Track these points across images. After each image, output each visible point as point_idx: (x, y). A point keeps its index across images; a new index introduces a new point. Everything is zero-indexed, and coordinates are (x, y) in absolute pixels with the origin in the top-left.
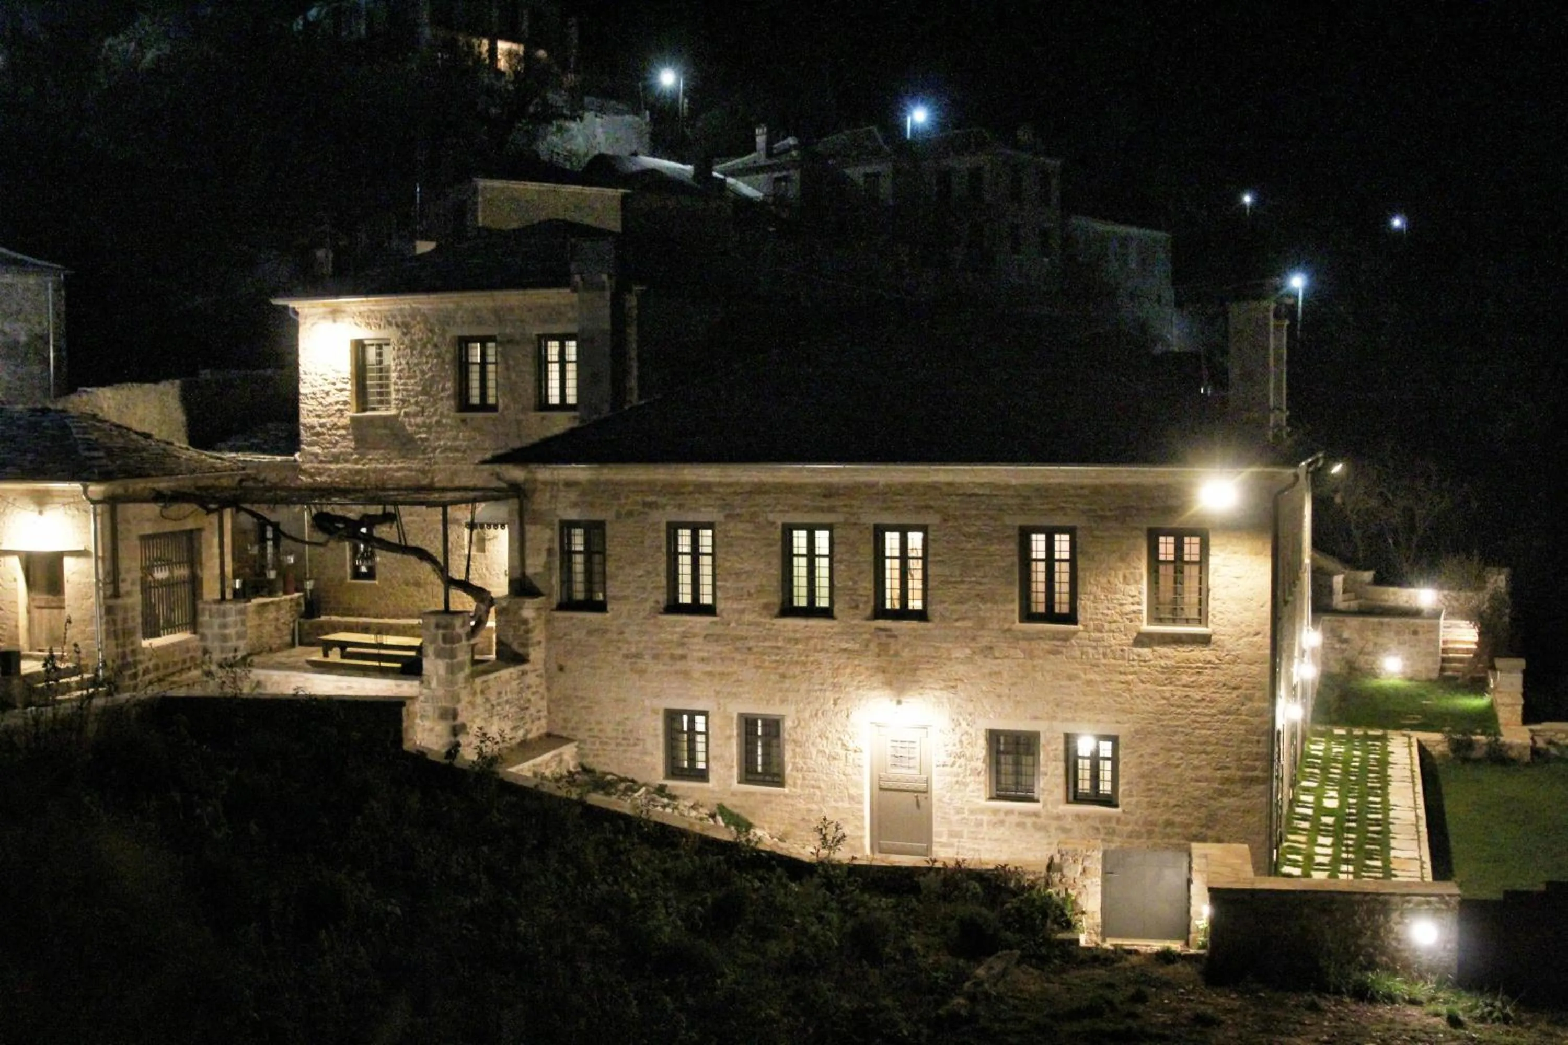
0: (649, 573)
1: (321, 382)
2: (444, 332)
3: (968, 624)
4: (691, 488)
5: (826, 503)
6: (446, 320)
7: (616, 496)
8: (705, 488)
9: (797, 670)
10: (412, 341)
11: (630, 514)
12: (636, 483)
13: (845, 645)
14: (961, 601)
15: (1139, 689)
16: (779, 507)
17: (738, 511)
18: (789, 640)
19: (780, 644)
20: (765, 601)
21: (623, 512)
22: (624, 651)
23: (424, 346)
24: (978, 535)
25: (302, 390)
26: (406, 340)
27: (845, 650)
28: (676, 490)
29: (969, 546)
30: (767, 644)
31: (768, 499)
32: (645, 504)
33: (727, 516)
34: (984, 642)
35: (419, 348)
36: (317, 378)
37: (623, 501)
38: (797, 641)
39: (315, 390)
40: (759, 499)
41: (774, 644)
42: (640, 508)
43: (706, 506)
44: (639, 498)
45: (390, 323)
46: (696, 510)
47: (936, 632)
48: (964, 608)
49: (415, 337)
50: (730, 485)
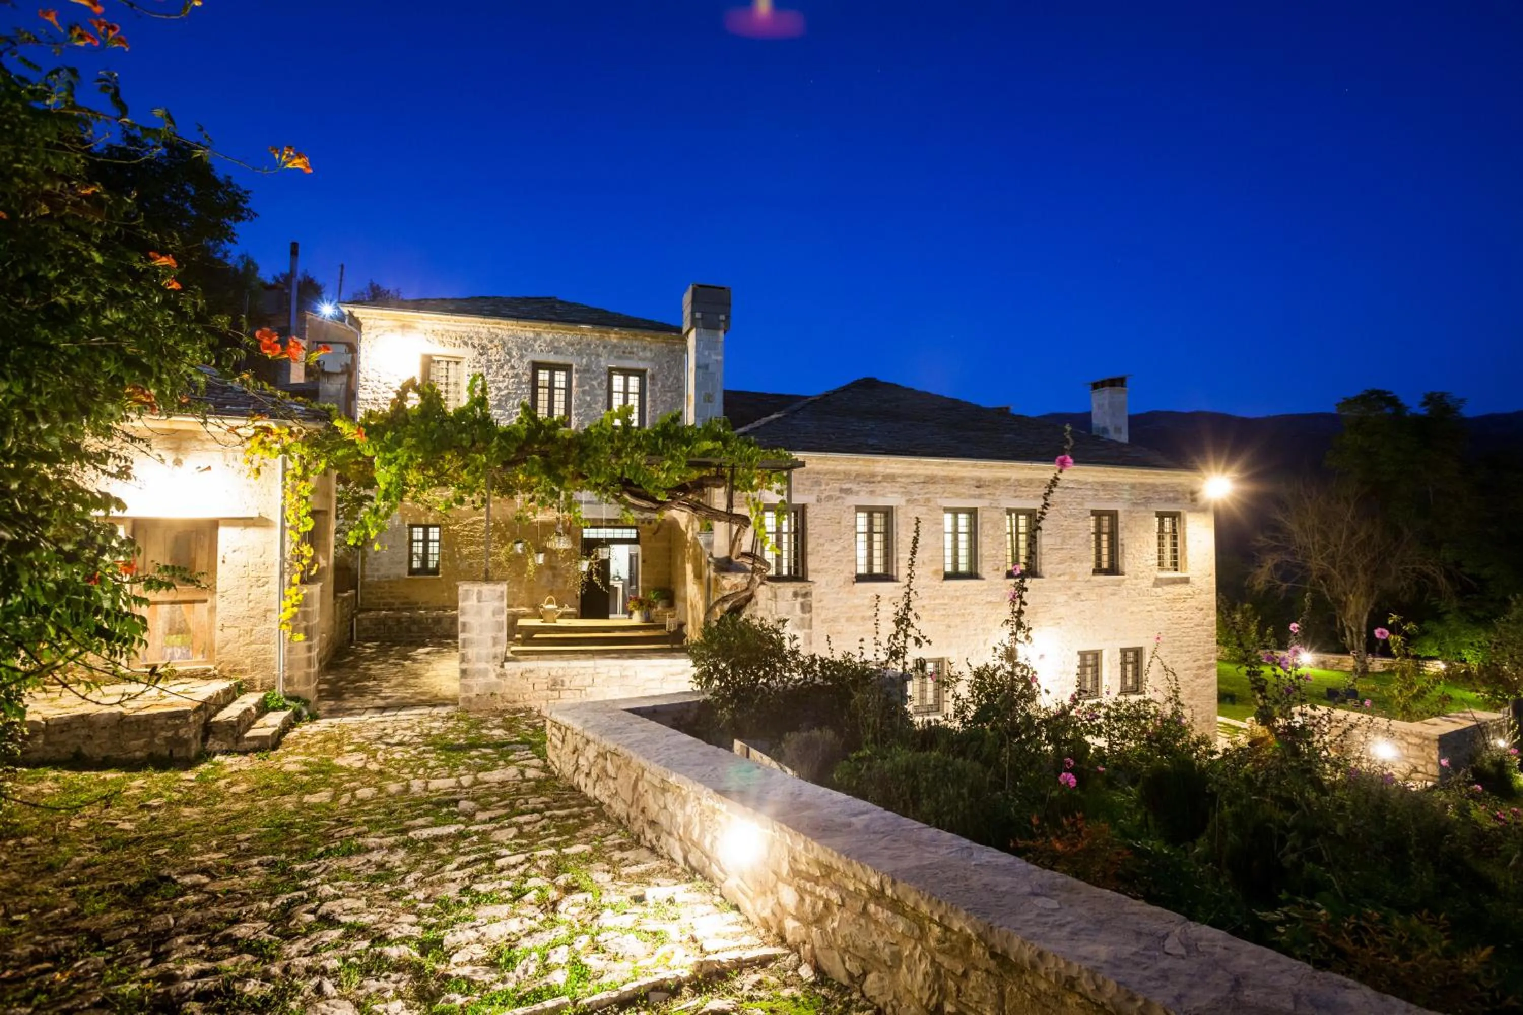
0: (844, 548)
1: (384, 389)
2: (522, 357)
3: (1066, 577)
4: (880, 478)
5: (977, 492)
6: (525, 346)
7: (818, 483)
8: (890, 478)
9: (958, 620)
10: (489, 361)
11: (829, 498)
12: (834, 472)
13: (989, 599)
14: (1061, 562)
15: (1156, 614)
16: (946, 495)
17: (916, 497)
18: (952, 598)
19: (946, 601)
20: (934, 568)
21: (823, 496)
22: (823, 617)
23: (502, 367)
24: (1071, 515)
25: (361, 396)
26: (483, 360)
27: (990, 602)
28: (870, 479)
29: (1065, 523)
30: (937, 601)
31: (938, 488)
32: (842, 490)
33: (908, 501)
34: (1075, 590)
35: (495, 368)
36: (381, 385)
37: (823, 487)
38: (958, 598)
39: (376, 396)
40: (931, 488)
41: (942, 601)
42: (837, 494)
43: (893, 492)
44: (837, 485)
45: (466, 344)
46: (883, 496)
47: (1047, 585)
48: (1062, 567)
49: (493, 358)
50: (909, 476)
